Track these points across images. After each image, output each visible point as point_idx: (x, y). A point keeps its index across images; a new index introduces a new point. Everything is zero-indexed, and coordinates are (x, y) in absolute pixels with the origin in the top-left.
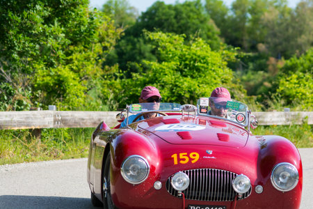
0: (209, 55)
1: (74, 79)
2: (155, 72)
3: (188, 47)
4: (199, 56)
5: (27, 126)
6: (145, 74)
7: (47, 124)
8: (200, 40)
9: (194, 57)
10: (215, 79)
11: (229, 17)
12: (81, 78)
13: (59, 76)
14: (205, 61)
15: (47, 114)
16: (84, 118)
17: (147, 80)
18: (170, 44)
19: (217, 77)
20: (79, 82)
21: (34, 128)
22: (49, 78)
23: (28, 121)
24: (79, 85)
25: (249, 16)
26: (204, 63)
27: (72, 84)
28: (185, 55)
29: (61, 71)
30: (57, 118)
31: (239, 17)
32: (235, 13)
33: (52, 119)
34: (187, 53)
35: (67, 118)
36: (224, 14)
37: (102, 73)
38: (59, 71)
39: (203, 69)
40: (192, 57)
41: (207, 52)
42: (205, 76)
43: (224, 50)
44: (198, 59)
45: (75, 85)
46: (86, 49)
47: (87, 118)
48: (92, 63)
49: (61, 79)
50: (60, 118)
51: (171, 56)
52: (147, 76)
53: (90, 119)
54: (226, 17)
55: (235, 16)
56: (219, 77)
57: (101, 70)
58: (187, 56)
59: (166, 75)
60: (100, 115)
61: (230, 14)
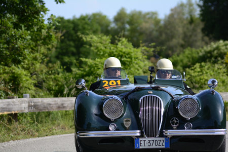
0: (132, 51)
1: (25, 75)
2: (90, 67)
3: (115, 46)
4: (124, 53)
5: (9, 111)
6: (82, 69)
7: (23, 109)
8: (124, 39)
9: (121, 53)
10: (138, 70)
11: (112, 28)
12: (31, 74)
13: (14, 73)
14: (129, 56)
15: (22, 101)
16: (51, 103)
17: (85, 73)
18: (100, 44)
19: (139, 68)
20: (30, 78)
21: (14, 113)
22: (5, 75)
23: (9, 107)
24: (30, 80)
25: (127, 26)
26: (129, 58)
27: (24, 79)
28: (113, 52)
29: (14, 69)
30: (31, 104)
31: (119, 28)
32: (117, 24)
33: (27, 105)
34: (114, 51)
35: (38, 104)
36: (108, 26)
37: (47, 70)
38: (13, 69)
39: (128, 63)
40: (119, 54)
41: (130, 49)
42: (130, 68)
43: (143, 46)
44: (124, 55)
45: (27, 80)
46: (33, 51)
47: (53, 103)
48: (38, 62)
49: (15, 76)
50: (33, 104)
51: (102, 53)
52: (84, 71)
53: (55, 104)
54: (109, 28)
55: (116, 27)
56: (141, 68)
57: (46, 67)
58: (115, 53)
59: (99, 69)
60: (63, 101)
61: (113, 25)
